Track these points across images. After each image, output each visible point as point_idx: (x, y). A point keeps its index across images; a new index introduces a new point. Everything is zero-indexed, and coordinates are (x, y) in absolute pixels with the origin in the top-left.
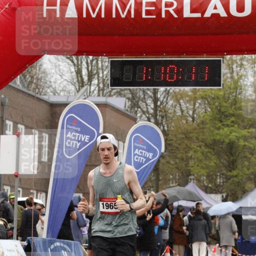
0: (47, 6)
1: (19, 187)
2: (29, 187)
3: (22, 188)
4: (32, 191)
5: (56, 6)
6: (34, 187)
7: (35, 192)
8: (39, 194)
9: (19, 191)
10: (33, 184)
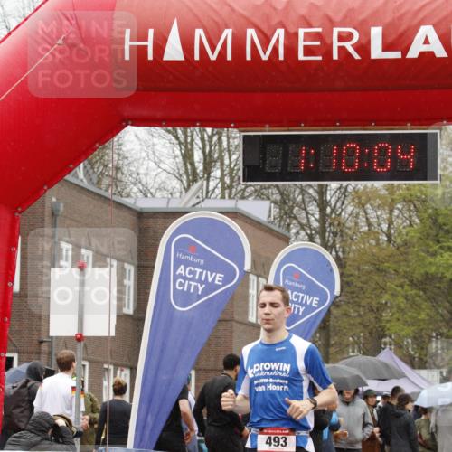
1: (84, 359)
2: (100, 359)
3: (89, 361)
4: (106, 366)
5: (146, 40)
6: (109, 360)
7: (112, 367)
8: (119, 372)
9: (84, 366)
10: (108, 353)
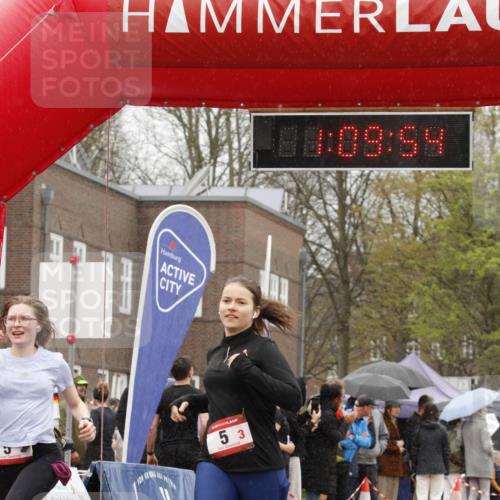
0: (130, 10)
1: (77, 364)
2: (93, 363)
3: (82, 366)
4: (100, 371)
5: (147, 10)
6: (104, 364)
7: (107, 373)
8: (114, 378)
9: (76, 371)
10: (103, 357)
